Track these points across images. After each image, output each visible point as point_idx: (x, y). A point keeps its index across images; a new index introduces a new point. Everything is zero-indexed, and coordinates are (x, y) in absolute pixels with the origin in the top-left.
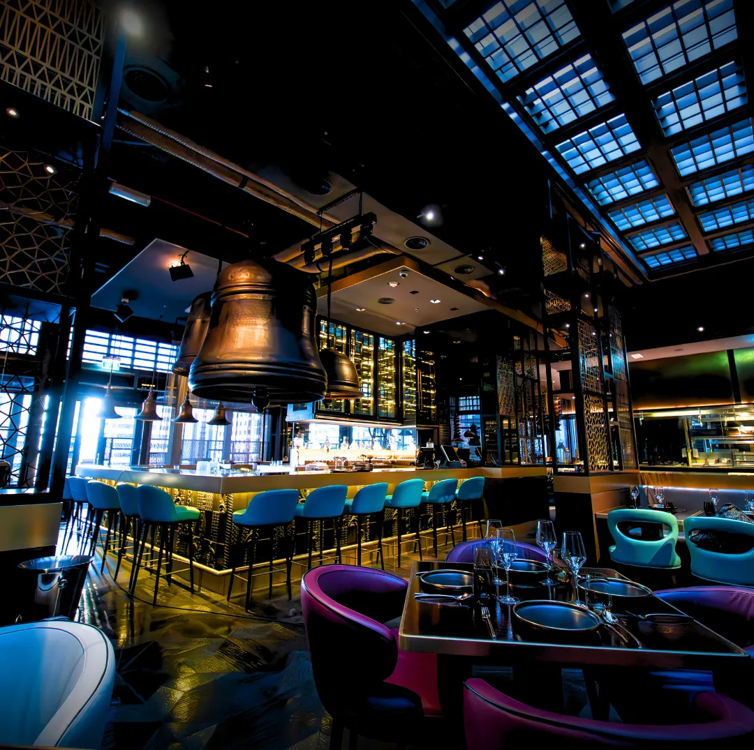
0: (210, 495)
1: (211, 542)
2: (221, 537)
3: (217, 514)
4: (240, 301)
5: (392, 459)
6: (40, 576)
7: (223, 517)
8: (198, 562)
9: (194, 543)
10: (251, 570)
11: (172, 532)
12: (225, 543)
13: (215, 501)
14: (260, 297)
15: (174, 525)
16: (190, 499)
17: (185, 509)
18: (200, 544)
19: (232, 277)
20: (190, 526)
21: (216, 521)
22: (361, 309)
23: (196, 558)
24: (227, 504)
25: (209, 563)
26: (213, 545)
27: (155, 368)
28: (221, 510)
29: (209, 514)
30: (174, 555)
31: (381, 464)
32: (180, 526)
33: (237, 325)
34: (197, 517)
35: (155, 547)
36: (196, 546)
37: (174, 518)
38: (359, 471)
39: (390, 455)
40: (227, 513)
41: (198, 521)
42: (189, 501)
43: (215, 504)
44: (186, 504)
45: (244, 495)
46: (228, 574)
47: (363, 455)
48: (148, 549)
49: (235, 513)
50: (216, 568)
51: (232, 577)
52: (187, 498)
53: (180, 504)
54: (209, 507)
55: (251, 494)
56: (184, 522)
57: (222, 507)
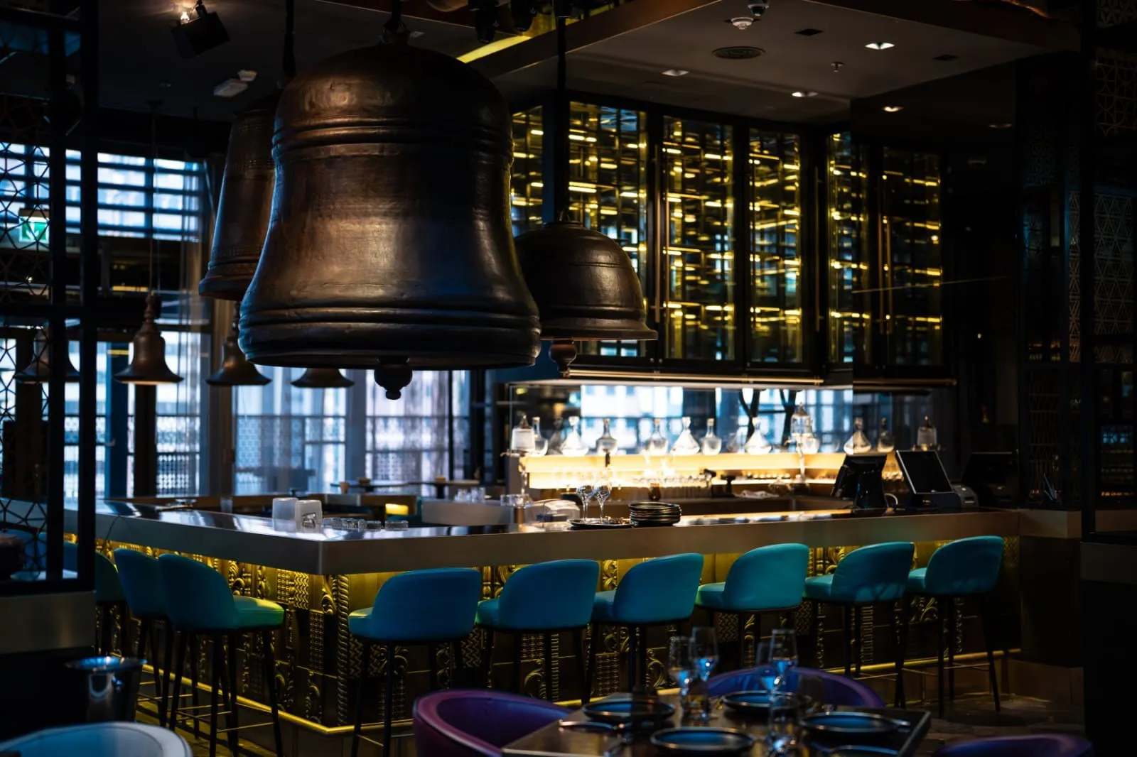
0: (302, 578)
1: (311, 673)
2: (329, 666)
3: (319, 616)
4: (331, 161)
5: (798, 480)
6: (90, 677)
7: (332, 623)
8: (288, 711)
9: (279, 676)
10: (388, 730)
11: (232, 650)
12: (337, 674)
13: (314, 590)
14: (373, 149)
15: (236, 635)
16: (263, 584)
17: (255, 603)
18: (291, 678)
19: (312, 105)
20: (267, 640)
21: (316, 630)
22: (677, 69)
23: (284, 705)
24: (336, 596)
25: (310, 715)
26: (314, 678)
27: (149, 229)
28: (326, 608)
29: (302, 616)
30: (239, 698)
31: (759, 495)
32: (248, 640)
33: (330, 217)
34: (279, 621)
35: (200, 685)
36: (283, 680)
37: (235, 622)
38: (641, 524)
39: (796, 467)
40: (337, 613)
41: (282, 628)
42: (261, 587)
43: (314, 595)
44: (256, 595)
45: (371, 577)
46: (347, 733)
47: (706, 471)
48: (186, 686)
49: (352, 614)
50: (323, 724)
51: (356, 742)
52: (256, 581)
53: (243, 594)
54: (302, 601)
55: (386, 576)
56: (254, 630)
57: (326, 601)
